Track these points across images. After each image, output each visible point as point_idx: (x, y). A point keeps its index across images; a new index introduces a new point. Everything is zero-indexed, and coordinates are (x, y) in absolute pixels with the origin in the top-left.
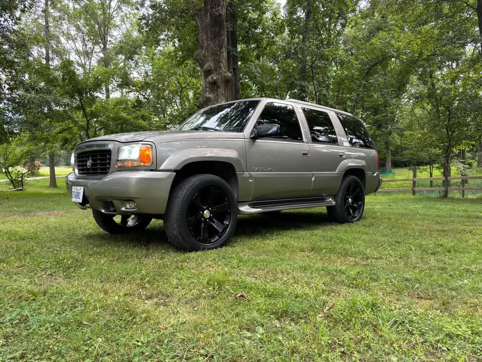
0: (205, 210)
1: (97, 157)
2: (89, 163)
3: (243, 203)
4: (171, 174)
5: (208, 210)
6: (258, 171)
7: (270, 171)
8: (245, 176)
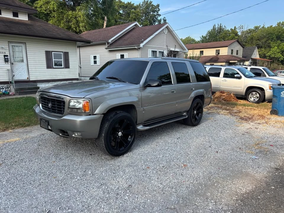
0: (120, 131)
1: (55, 102)
2: (50, 105)
3: (139, 124)
4: (100, 116)
5: (121, 132)
6: (148, 106)
7: (155, 105)
8: (141, 110)
